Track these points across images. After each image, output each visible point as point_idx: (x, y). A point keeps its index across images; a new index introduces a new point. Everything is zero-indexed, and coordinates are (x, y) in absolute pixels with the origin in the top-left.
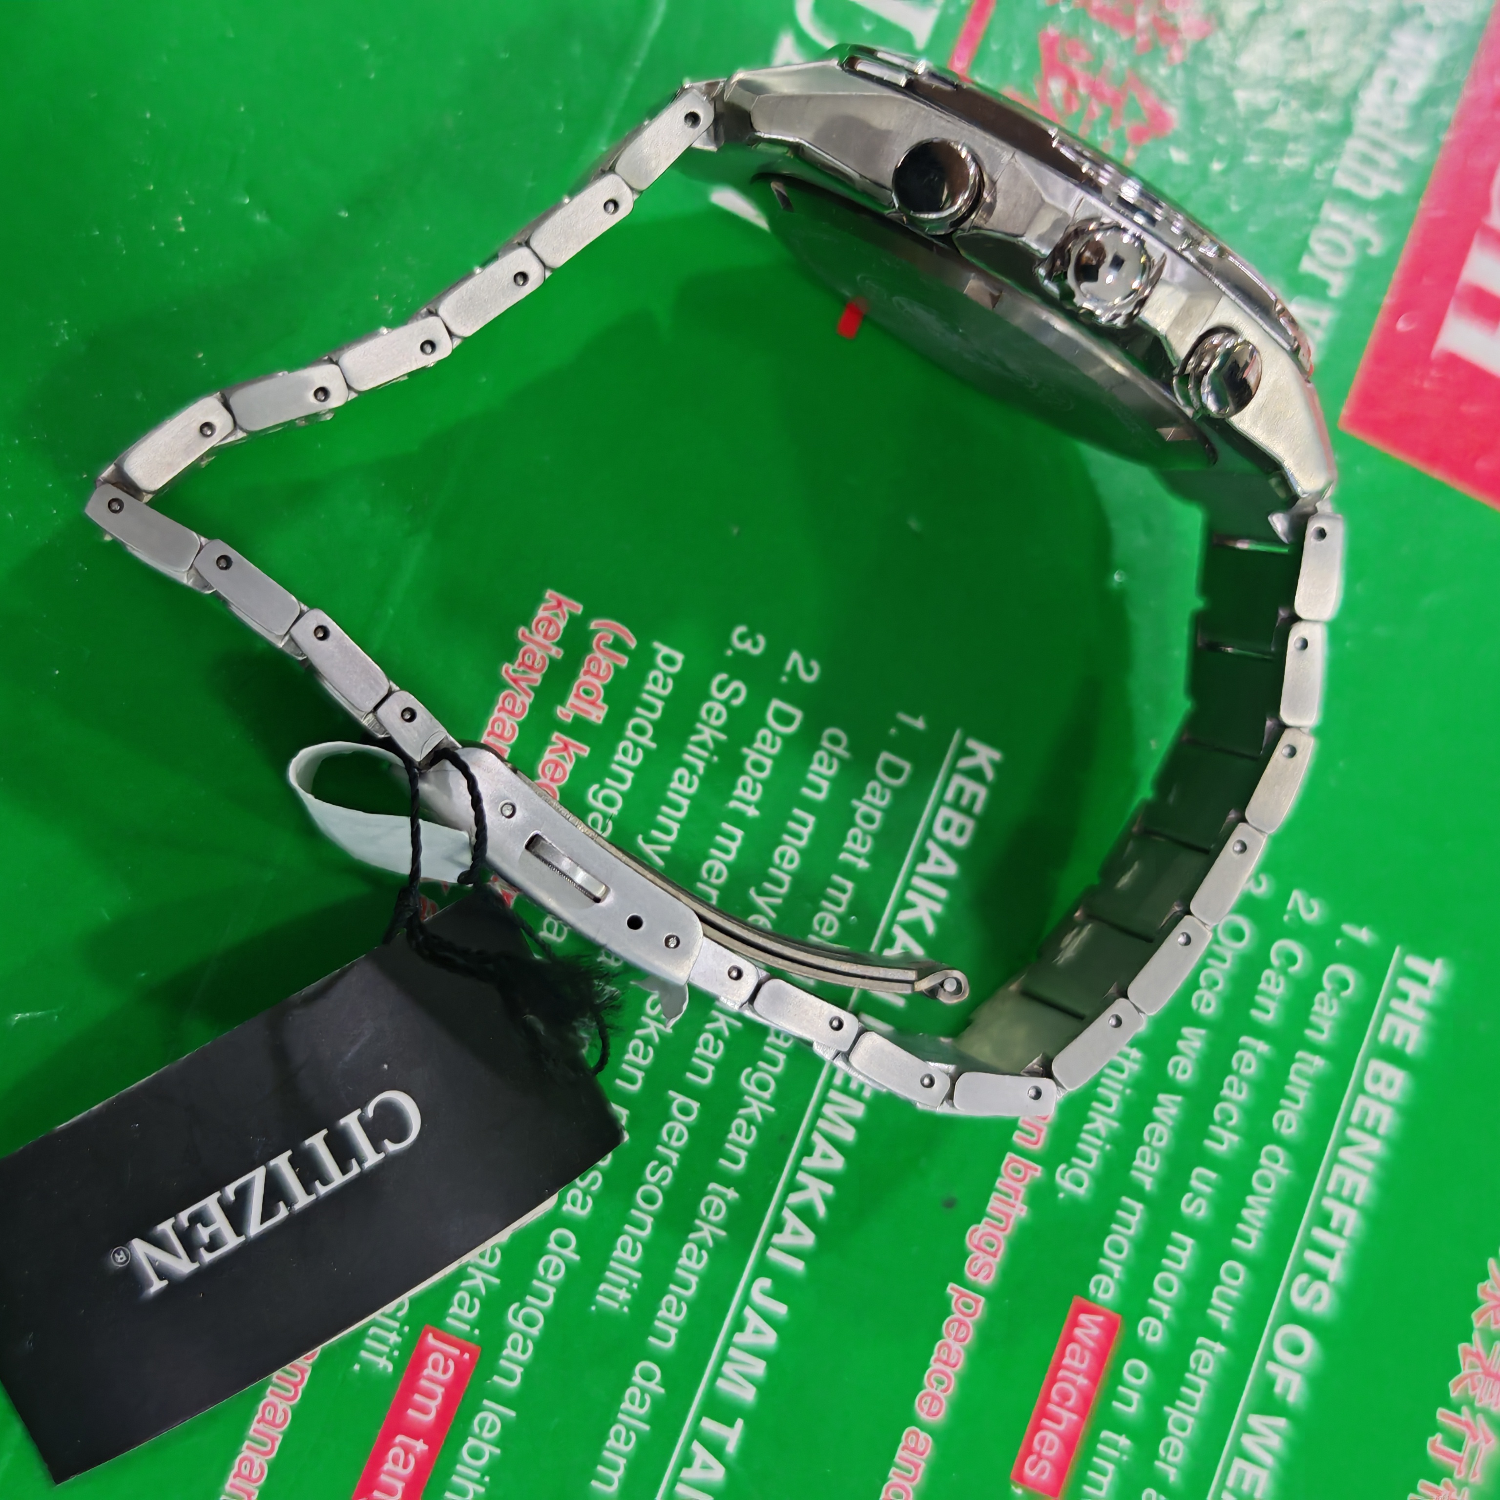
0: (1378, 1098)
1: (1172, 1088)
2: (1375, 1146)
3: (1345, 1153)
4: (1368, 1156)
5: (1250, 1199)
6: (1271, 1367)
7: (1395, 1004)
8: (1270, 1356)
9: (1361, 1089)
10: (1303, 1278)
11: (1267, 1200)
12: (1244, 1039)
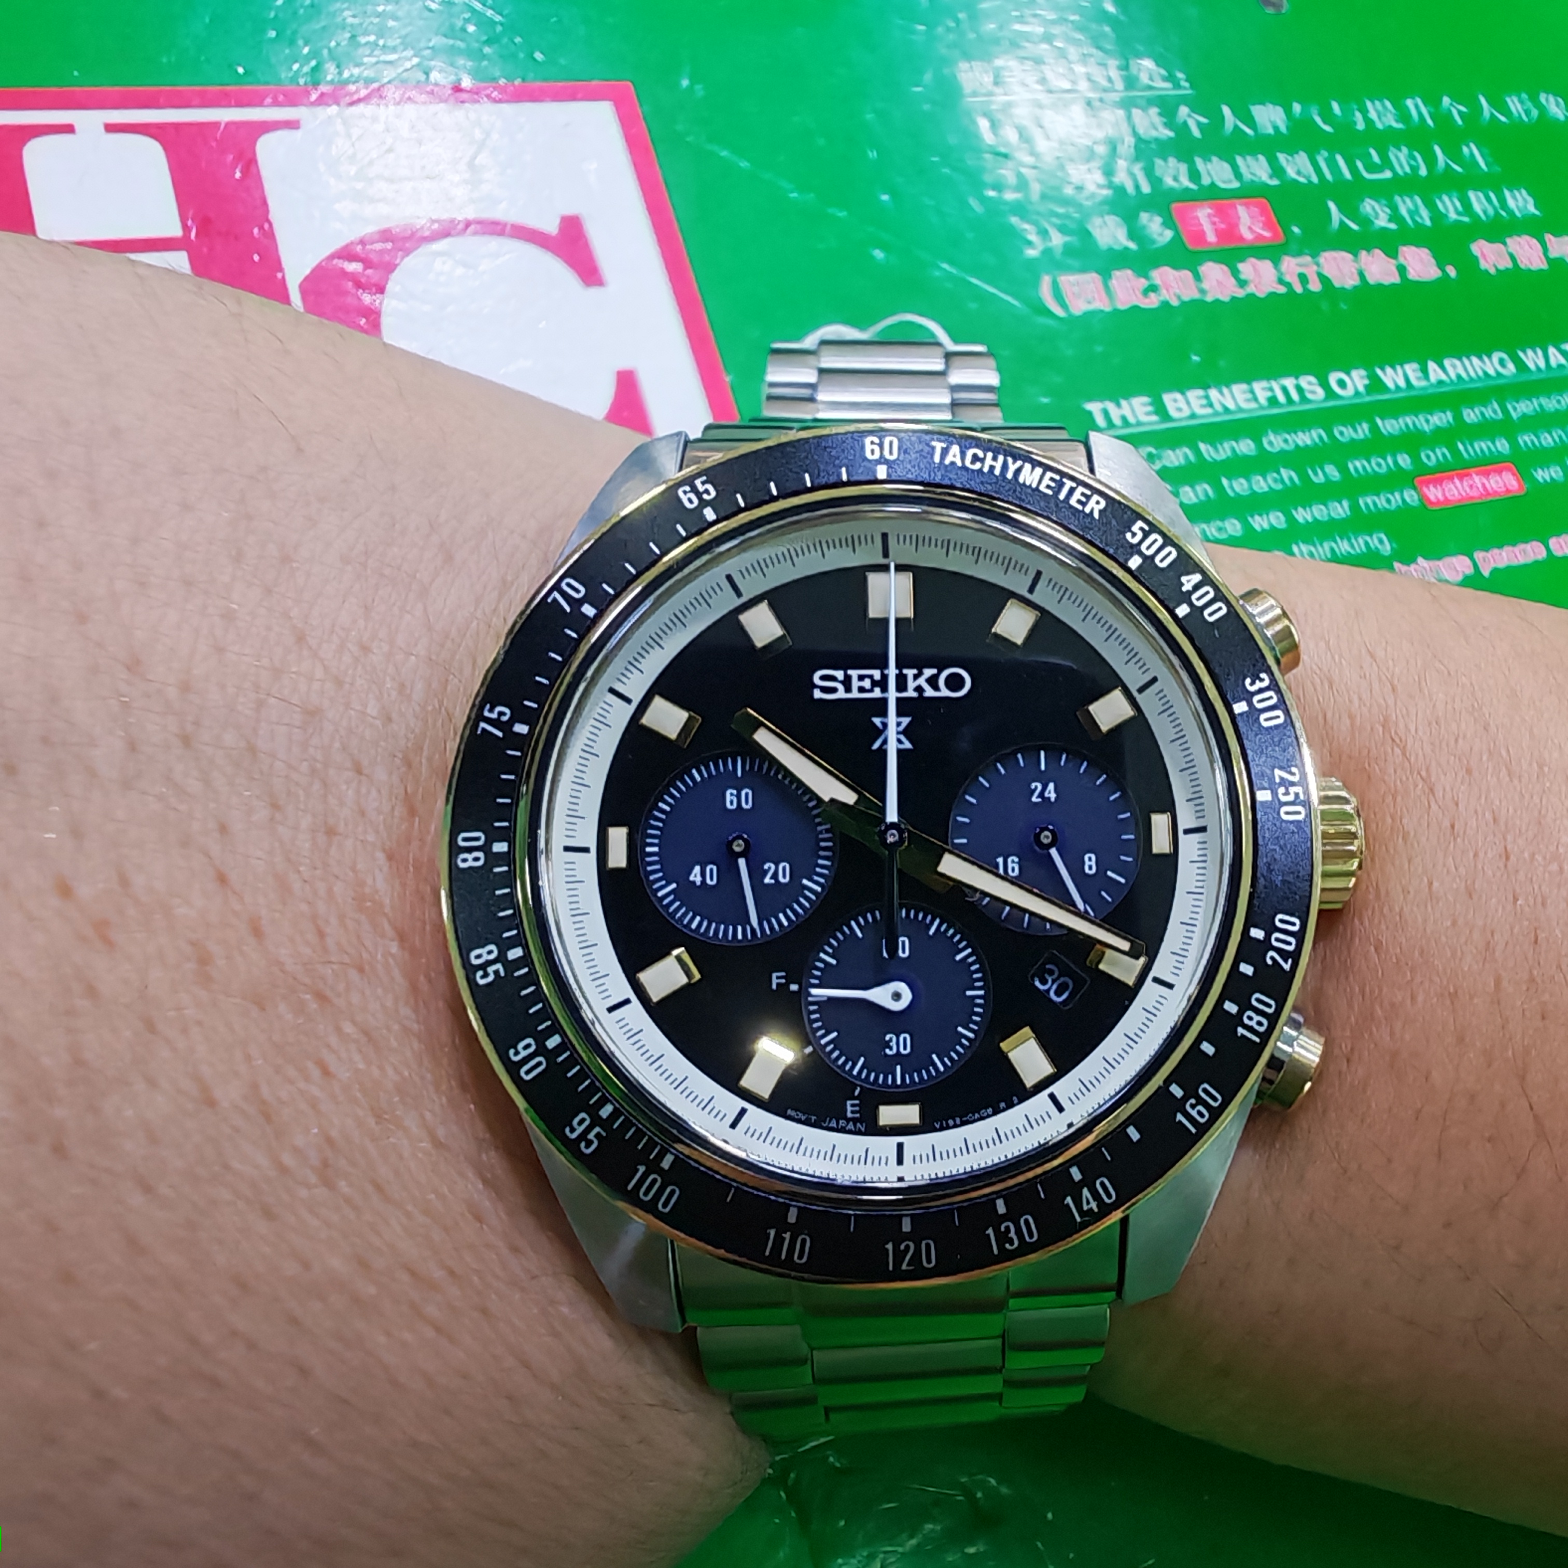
0: (1188, 403)
1: (1291, 519)
2: (1213, 393)
3: (1231, 406)
4: (1222, 393)
5: (1301, 443)
6: (1361, 389)
7: (1132, 420)
8: (1357, 393)
9: (1193, 416)
10: (1309, 396)
11: (1293, 435)
12: (1231, 494)
